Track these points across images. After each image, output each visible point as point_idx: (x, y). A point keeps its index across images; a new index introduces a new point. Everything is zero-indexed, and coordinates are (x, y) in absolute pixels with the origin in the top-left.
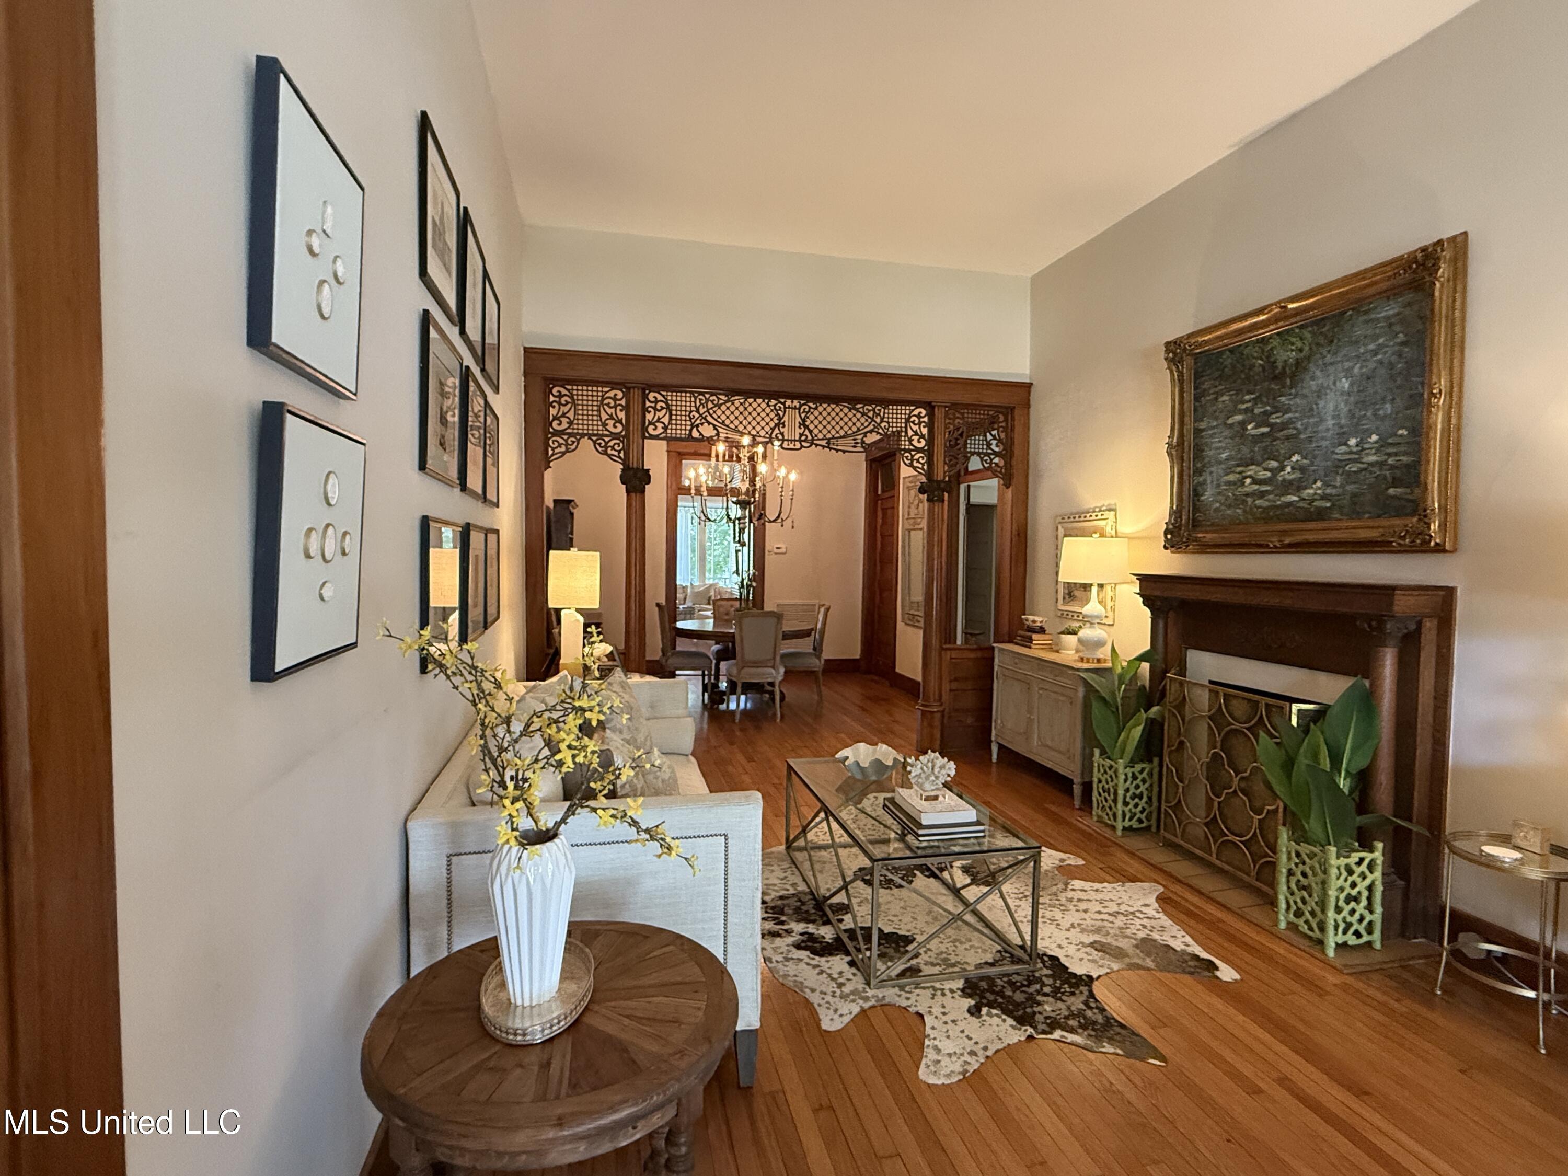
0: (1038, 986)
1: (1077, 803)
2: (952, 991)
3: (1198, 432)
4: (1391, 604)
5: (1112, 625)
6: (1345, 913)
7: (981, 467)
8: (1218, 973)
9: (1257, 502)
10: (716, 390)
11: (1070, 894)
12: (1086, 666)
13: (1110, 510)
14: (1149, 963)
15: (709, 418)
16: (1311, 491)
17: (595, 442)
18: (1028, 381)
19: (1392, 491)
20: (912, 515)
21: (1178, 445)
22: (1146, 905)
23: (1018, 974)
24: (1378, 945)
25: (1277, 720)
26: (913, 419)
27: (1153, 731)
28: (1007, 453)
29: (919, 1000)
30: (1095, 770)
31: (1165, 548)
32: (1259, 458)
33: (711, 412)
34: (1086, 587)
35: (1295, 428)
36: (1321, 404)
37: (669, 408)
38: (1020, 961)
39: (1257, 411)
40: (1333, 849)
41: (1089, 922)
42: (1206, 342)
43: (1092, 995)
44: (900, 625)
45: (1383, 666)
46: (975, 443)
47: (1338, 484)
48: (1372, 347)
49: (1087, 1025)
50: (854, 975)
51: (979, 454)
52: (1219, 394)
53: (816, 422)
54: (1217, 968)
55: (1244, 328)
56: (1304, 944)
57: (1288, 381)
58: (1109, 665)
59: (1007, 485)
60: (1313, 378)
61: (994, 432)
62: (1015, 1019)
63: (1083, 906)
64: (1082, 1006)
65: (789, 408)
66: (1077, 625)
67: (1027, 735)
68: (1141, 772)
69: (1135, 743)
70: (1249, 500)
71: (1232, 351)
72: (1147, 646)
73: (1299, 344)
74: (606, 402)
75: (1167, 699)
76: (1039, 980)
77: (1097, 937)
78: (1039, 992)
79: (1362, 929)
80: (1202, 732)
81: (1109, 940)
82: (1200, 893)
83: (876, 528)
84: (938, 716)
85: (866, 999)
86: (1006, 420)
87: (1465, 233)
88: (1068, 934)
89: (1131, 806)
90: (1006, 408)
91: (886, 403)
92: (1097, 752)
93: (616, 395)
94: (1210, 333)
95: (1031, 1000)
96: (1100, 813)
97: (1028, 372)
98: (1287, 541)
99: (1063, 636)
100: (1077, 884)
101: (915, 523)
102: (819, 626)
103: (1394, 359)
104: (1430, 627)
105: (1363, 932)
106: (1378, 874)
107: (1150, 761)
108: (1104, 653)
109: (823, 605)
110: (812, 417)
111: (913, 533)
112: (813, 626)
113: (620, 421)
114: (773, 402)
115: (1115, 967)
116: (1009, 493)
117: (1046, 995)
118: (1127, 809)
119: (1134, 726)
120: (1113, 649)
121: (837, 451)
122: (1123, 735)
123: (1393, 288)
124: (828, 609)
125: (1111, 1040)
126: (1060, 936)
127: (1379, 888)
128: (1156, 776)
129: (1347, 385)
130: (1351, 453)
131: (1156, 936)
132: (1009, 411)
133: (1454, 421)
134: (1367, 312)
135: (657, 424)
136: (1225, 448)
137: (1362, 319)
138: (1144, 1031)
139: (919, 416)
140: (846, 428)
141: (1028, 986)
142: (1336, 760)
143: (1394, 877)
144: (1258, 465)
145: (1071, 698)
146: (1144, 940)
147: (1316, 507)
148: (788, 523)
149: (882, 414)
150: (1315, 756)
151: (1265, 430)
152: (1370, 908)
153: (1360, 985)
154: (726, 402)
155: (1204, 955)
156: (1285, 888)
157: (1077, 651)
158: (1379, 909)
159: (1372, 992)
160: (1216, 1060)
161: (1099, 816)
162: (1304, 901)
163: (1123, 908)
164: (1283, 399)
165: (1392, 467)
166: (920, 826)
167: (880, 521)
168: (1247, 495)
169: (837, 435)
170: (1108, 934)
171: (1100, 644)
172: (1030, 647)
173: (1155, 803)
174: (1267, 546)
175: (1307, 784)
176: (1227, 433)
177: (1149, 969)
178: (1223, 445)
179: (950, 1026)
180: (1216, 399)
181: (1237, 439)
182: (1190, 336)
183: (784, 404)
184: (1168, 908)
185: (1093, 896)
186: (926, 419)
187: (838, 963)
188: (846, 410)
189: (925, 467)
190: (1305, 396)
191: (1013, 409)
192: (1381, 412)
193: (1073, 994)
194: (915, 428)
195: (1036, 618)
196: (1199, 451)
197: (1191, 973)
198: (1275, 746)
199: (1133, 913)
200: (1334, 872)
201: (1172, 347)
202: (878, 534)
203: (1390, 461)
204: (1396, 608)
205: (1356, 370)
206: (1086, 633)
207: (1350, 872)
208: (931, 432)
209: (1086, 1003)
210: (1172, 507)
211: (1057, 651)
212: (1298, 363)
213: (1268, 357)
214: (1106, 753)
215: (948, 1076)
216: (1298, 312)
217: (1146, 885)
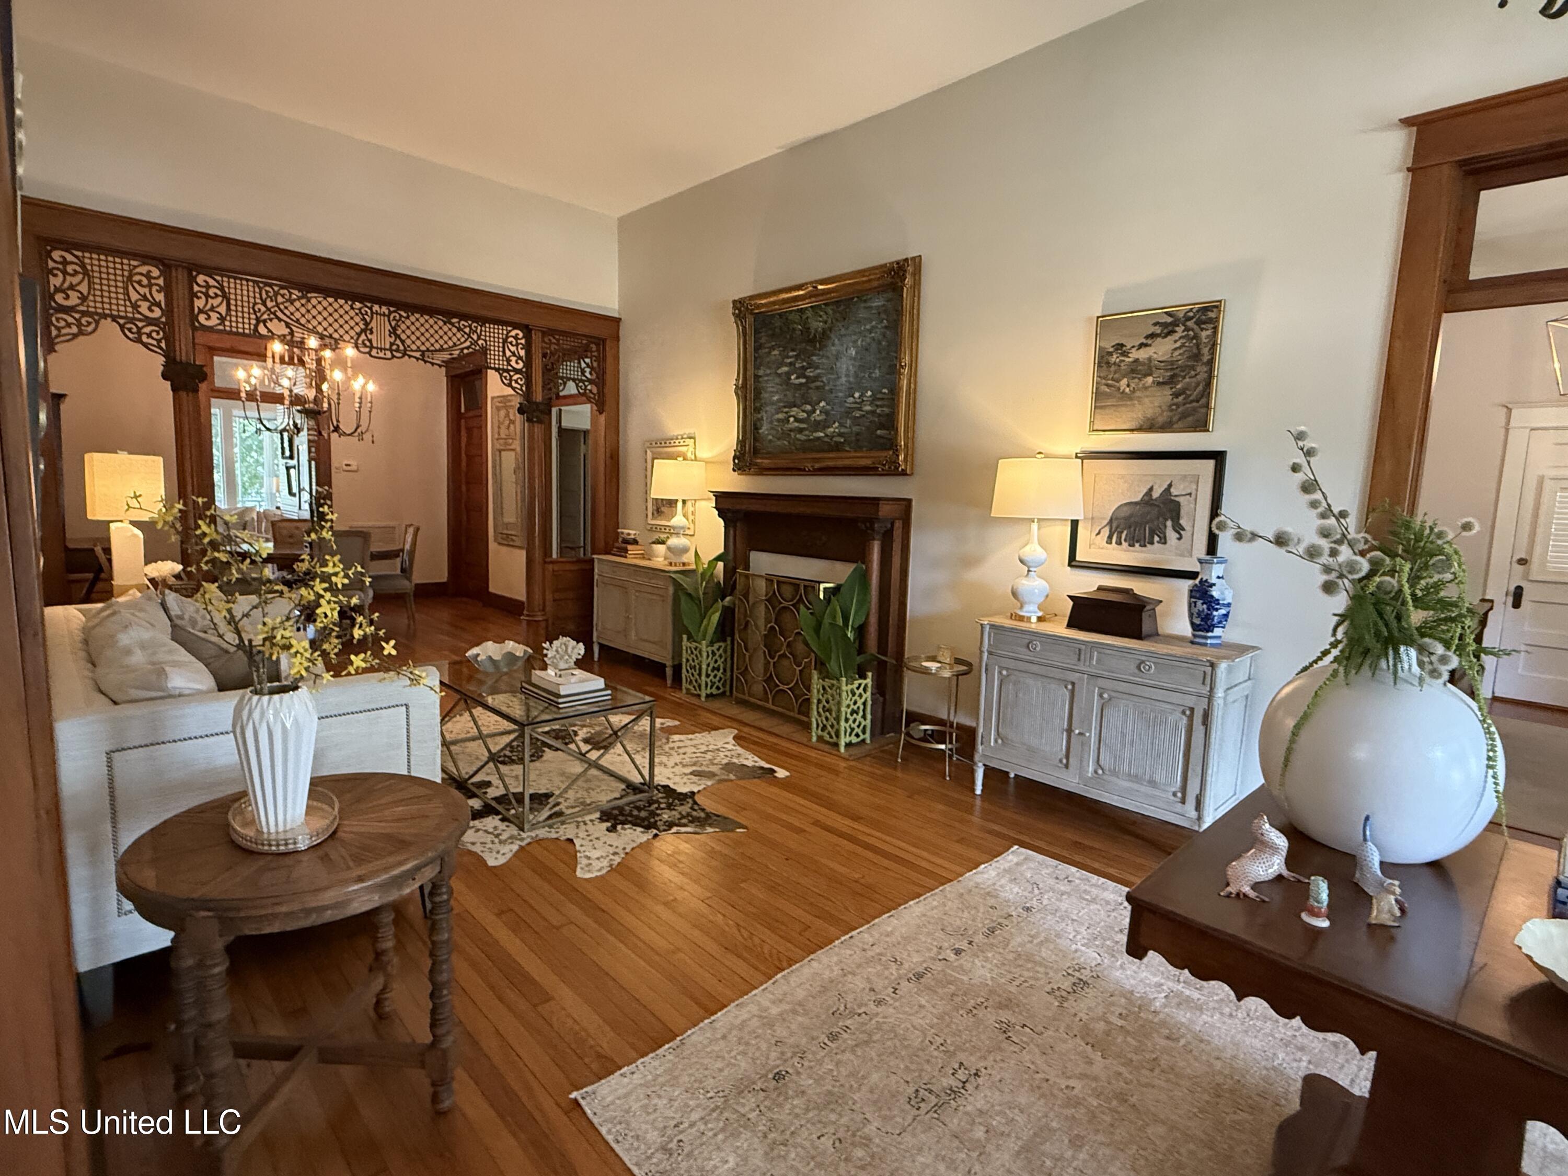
0: (656, 805)
1: (669, 682)
2: (591, 821)
3: (757, 377)
4: (878, 511)
5: (693, 535)
6: (850, 722)
7: (576, 392)
8: (776, 775)
9: (798, 436)
10: (291, 284)
11: (671, 745)
12: (673, 568)
13: (690, 438)
14: (732, 777)
15: (279, 314)
16: (832, 430)
17: (122, 327)
18: (616, 315)
19: (879, 432)
20: (503, 436)
21: (742, 387)
22: (727, 743)
23: (640, 801)
24: (868, 741)
25: (811, 597)
26: (510, 339)
27: (728, 615)
28: (600, 380)
29: (566, 831)
30: (684, 652)
31: (734, 470)
32: (798, 402)
33: (282, 307)
34: (672, 503)
35: (822, 381)
36: (838, 364)
37: (225, 296)
38: (642, 791)
39: (797, 365)
40: (844, 679)
41: (688, 760)
42: (763, 305)
43: (695, 803)
44: (492, 546)
45: (873, 554)
46: (568, 368)
47: (848, 425)
48: (868, 327)
49: (693, 820)
50: (507, 826)
51: (574, 380)
52: (773, 348)
53: (408, 332)
54: (775, 772)
55: (788, 298)
56: (827, 748)
57: (818, 345)
58: (693, 567)
59: (601, 412)
60: (833, 345)
61: (587, 360)
62: (642, 827)
63: (681, 751)
64: (689, 810)
65: (377, 313)
66: (665, 536)
67: (625, 632)
68: (718, 650)
69: (715, 625)
70: (792, 434)
71: (780, 315)
72: (722, 550)
73: (825, 317)
74: (137, 278)
75: (737, 592)
76: (657, 802)
77: (694, 768)
78: (657, 809)
79: (859, 731)
80: (761, 611)
81: (704, 768)
82: (761, 729)
83: (460, 448)
84: (543, 624)
85: (522, 840)
86: (598, 350)
87: (920, 256)
88: (673, 770)
89: (711, 677)
90: (599, 339)
91: (483, 320)
92: (685, 637)
93: (150, 271)
94: (766, 298)
95: (653, 814)
96: (689, 687)
97: (617, 307)
98: (817, 466)
99: (654, 546)
100: (676, 737)
101: (506, 444)
102: (407, 547)
103: (881, 337)
104: (898, 524)
105: (860, 734)
106: (869, 694)
107: (725, 641)
108: (689, 558)
109: (411, 525)
110: (403, 327)
111: (503, 453)
112: (401, 547)
113: (158, 305)
114: (358, 305)
115: (709, 783)
116: (602, 419)
117: (663, 809)
118: (708, 680)
119: (713, 613)
120: (696, 552)
121: (433, 364)
122: (705, 622)
123: (882, 286)
124: (418, 529)
125: (710, 825)
126: (667, 772)
127: (869, 703)
128: (729, 653)
129: (854, 353)
130: (856, 403)
131: (735, 760)
132: (600, 342)
133: (912, 386)
134: (865, 301)
135: (211, 314)
136: (777, 392)
137: (863, 305)
138: (731, 815)
139: (516, 337)
140: (441, 342)
141: (649, 806)
142: (846, 619)
143: (878, 695)
144: (798, 407)
145: (662, 596)
146: (727, 764)
147: (836, 442)
148: (367, 437)
149: (479, 331)
150: (834, 618)
151: (803, 381)
152: (864, 717)
153: (860, 766)
154: (299, 298)
155: (767, 766)
156: (815, 713)
157: (665, 559)
158: (869, 717)
159: (866, 768)
160: (777, 820)
161: (687, 689)
162: (827, 719)
163: (711, 747)
164: (814, 358)
165: (880, 415)
166: (559, 696)
167: (464, 440)
168: (791, 430)
169: (432, 348)
170: (702, 764)
171: (685, 550)
172: (626, 557)
173: (728, 674)
174: (804, 470)
175: (829, 638)
176: (777, 380)
177: (732, 781)
178: (775, 390)
179: (595, 841)
180: (770, 352)
181: (784, 386)
182: (751, 298)
183: (371, 309)
184: (741, 742)
185: (689, 743)
186: (523, 341)
187: (491, 822)
188: (441, 323)
189: (524, 388)
190: (828, 358)
191: (604, 341)
192: (873, 375)
193: (682, 804)
194: (513, 349)
195: (631, 532)
196: (758, 393)
197: (759, 778)
198: (810, 616)
199: (718, 750)
200: (844, 694)
201: (738, 305)
202: (463, 455)
203: (878, 411)
204: (880, 513)
205: (859, 343)
206: (673, 541)
207: (854, 694)
208: (528, 353)
209: (692, 808)
210: (738, 438)
211: (650, 559)
212: (824, 331)
213: (805, 324)
214: (692, 637)
215: (599, 870)
216: (824, 292)
217: (726, 731)
